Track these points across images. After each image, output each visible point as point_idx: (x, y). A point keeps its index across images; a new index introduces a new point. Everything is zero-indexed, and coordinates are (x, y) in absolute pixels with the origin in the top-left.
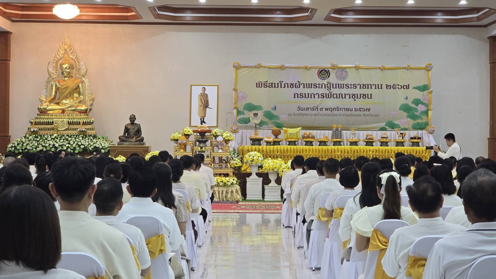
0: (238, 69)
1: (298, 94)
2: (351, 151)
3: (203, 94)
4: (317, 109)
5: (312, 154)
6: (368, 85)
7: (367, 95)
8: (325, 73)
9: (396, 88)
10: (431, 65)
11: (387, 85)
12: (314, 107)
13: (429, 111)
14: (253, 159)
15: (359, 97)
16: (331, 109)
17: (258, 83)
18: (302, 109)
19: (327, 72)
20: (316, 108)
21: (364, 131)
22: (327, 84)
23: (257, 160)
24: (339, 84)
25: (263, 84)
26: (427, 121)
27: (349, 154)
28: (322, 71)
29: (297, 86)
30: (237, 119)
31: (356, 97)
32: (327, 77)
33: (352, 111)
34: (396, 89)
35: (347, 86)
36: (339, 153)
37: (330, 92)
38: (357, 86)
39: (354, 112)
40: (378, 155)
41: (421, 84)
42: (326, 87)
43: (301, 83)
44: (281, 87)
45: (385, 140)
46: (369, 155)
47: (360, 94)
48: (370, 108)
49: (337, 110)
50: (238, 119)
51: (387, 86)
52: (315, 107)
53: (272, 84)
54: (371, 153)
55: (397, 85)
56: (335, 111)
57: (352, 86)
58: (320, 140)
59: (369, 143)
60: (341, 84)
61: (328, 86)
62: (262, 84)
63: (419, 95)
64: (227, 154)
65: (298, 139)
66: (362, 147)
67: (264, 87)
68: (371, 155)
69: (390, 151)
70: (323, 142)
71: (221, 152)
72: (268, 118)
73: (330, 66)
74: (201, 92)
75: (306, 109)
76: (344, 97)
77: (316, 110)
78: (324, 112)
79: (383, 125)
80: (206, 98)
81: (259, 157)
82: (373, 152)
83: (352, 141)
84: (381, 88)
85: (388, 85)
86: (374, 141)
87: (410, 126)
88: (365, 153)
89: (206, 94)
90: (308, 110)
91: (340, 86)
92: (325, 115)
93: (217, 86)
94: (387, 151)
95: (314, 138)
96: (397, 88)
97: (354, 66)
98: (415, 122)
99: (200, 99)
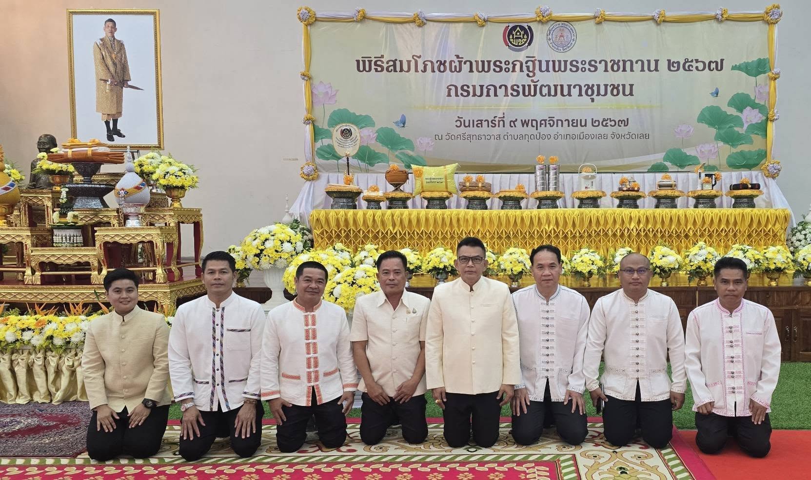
0: (310, 25)
1: (456, 88)
2: (582, 220)
3: (107, 40)
4: (501, 123)
5: (481, 229)
6: (624, 62)
7: (621, 88)
8: (520, 34)
9: (691, 67)
10: (778, 7)
11: (669, 61)
12: (495, 117)
13: (769, 123)
14: (262, 251)
15: (602, 92)
16: (534, 123)
17: (361, 59)
18: (467, 124)
19: (526, 33)
20: (499, 121)
21: (614, 173)
22: (526, 63)
23: (277, 251)
24: (554, 62)
25: (373, 63)
26: (763, 148)
27: (577, 228)
28: (514, 28)
29: (455, 66)
30: (316, 149)
31: (596, 93)
32: (527, 44)
33: (585, 125)
34: (692, 70)
35: (575, 66)
36: (551, 227)
37: (532, 81)
38: (597, 64)
39: (590, 129)
40: (653, 230)
41: (754, 58)
42: (525, 68)
43: (464, 60)
44: (416, 71)
45: (669, 192)
46: (628, 229)
47: (606, 86)
48: (628, 119)
49: (550, 124)
50: (318, 149)
51: (670, 64)
52: (497, 119)
53: (394, 61)
54: (633, 225)
55: (694, 61)
56: (546, 126)
57: (587, 66)
58: (502, 195)
59: (629, 199)
60: (560, 62)
61: (528, 67)
62: (370, 62)
63: (746, 84)
64: (149, 235)
65: (450, 193)
66: (610, 211)
67: (376, 70)
68: (635, 230)
69: (683, 221)
70: (511, 198)
71: (138, 226)
72: (387, 145)
73: (532, 16)
74: (103, 34)
75: (476, 123)
76: (566, 92)
77: (499, 126)
78: (519, 129)
79: (658, 158)
80: (119, 55)
81: (282, 243)
82: (639, 222)
83: (584, 196)
84: (656, 69)
85: (674, 62)
86: (640, 194)
87: (724, 161)
88: (618, 226)
89: (119, 41)
90: (482, 126)
91: (557, 66)
92: (522, 137)
93: (153, 13)
94: (675, 221)
95: (489, 191)
96: (694, 69)
97: (590, 14)
98: (734, 150)
99: (100, 56)
